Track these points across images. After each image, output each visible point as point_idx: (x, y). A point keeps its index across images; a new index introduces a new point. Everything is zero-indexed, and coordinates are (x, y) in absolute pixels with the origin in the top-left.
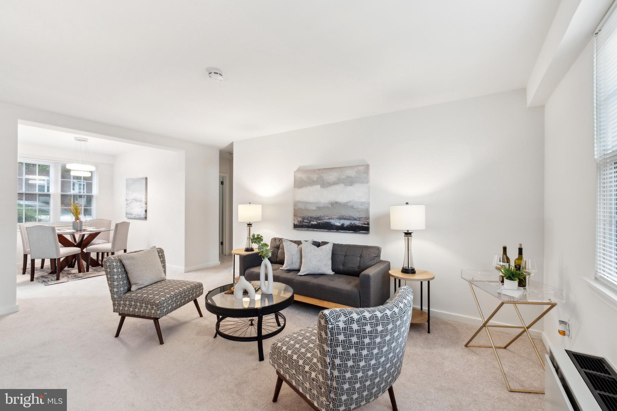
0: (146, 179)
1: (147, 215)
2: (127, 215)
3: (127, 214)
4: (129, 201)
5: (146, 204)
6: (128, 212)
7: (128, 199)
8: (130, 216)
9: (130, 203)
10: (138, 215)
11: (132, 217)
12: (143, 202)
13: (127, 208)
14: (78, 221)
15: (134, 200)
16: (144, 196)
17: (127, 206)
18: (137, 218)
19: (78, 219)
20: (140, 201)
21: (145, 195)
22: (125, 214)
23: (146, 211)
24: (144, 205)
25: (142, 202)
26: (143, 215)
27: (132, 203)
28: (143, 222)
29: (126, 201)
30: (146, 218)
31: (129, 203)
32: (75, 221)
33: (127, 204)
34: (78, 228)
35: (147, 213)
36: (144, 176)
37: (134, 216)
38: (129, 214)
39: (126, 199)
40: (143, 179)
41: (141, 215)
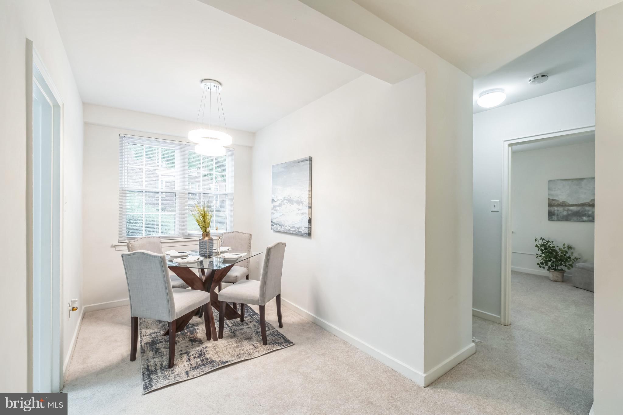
0: (311, 159)
1: (311, 228)
2: (274, 226)
3: (273, 224)
4: (276, 202)
5: (310, 207)
6: (275, 221)
7: (275, 200)
8: (279, 228)
9: (279, 206)
10: (293, 227)
11: (282, 229)
12: (305, 203)
13: (273, 213)
14: (207, 238)
15: (286, 201)
16: (308, 193)
17: (275, 210)
18: (291, 232)
19: (207, 235)
20: (299, 202)
21: (309, 191)
22: (271, 223)
23: (310, 221)
24: (307, 210)
25: (303, 203)
26: (304, 228)
27: (282, 206)
28: (305, 240)
29: (272, 203)
30: (309, 234)
31: (277, 206)
32: (202, 239)
33: (274, 206)
34: (207, 251)
35: (311, 225)
36: (307, 156)
37: (287, 228)
38: (276, 224)
39: (273, 200)
40: (305, 160)
41: (299, 228)
